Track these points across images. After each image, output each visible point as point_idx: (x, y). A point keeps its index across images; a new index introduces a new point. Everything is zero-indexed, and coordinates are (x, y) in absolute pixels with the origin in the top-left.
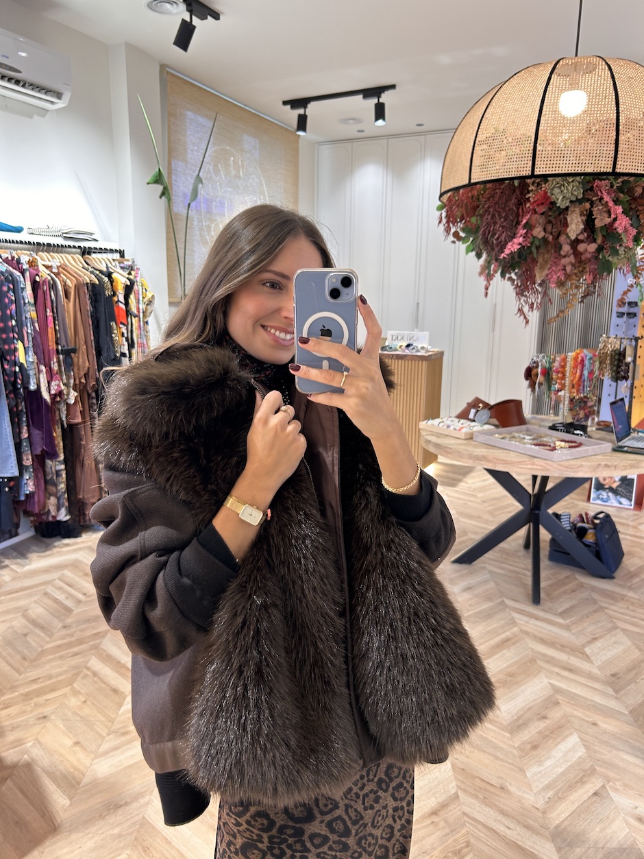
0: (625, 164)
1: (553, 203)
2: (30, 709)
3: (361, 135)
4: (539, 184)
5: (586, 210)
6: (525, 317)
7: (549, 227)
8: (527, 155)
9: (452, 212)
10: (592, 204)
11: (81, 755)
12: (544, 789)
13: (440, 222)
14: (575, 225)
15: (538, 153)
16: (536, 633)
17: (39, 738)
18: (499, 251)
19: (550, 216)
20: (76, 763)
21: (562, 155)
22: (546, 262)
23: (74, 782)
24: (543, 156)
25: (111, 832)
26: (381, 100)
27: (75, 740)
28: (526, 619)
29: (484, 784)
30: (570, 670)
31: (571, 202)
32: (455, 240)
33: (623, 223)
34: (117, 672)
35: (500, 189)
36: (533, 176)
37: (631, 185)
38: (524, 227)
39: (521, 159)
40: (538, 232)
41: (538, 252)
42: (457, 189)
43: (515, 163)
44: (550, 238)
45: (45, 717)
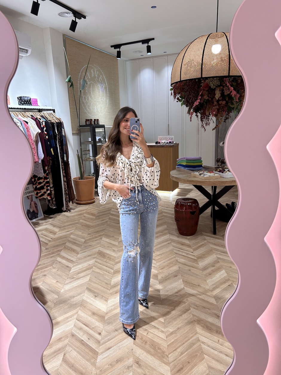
0: (233, 72)
1: (210, 87)
2: (39, 273)
3: (142, 57)
4: (205, 80)
5: (222, 89)
6: (204, 128)
7: (209, 95)
8: (199, 70)
9: (175, 91)
10: (223, 87)
11: (60, 285)
12: (212, 285)
13: (172, 95)
14: (218, 95)
15: (203, 69)
16: (213, 242)
17: (44, 281)
18: (192, 105)
19: (210, 91)
20: (58, 287)
21: (211, 70)
22: (210, 108)
23: (58, 292)
24: (205, 71)
25: (73, 303)
26: (149, 45)
27: (57, 281)
28: (209, 238)
29: (193, 285)
30: (224, 253)
31: (216, 86)
32: (178, 101)
33: (234, 93)
34: (67, 261)
35: (191, 82)
36: (202, 78)
37: (237, 79)
38: (201, 96)
39: (197, 72)
40: (206, 97)
41: (206, 105)
42: (176, 83)
43: (195, 73)
44: (210, 99)
45: (45, 275)
